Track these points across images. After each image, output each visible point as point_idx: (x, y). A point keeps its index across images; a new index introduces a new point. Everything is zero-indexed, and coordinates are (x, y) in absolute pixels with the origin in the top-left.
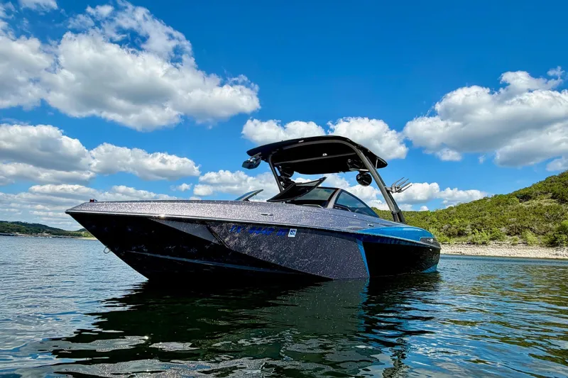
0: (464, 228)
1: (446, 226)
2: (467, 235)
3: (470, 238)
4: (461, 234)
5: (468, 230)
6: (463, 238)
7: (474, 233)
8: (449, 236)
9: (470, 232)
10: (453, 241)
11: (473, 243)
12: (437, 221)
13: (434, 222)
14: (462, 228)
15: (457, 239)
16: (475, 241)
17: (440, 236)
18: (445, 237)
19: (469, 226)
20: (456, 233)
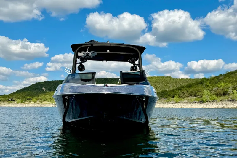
0: (227, 90)
1: (215, 89)
2: (229, 94)
3: (231, 96)
4: (225, 94)
5: (230, 90)
6: (226, 97)
7: (233, 93)
8: (217, 95)
9: (231, 93)
10: (220, 99)
11: (232, 100)
12: (210, 85)
13: (208, 86)
14: (226, 90)
15: (222, 97)
16: (234, 99)
17: (211, 96)
18: (215, 97)
19: (231, 88)
20: (222, 93)
